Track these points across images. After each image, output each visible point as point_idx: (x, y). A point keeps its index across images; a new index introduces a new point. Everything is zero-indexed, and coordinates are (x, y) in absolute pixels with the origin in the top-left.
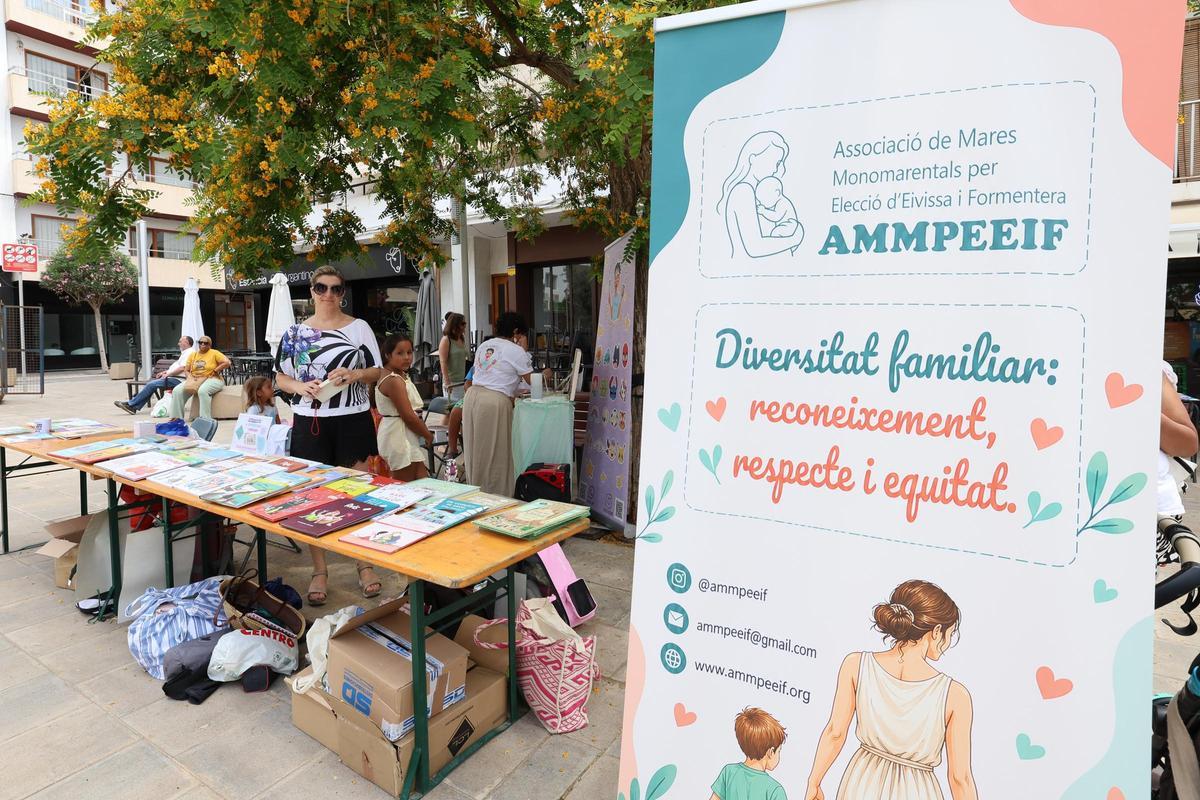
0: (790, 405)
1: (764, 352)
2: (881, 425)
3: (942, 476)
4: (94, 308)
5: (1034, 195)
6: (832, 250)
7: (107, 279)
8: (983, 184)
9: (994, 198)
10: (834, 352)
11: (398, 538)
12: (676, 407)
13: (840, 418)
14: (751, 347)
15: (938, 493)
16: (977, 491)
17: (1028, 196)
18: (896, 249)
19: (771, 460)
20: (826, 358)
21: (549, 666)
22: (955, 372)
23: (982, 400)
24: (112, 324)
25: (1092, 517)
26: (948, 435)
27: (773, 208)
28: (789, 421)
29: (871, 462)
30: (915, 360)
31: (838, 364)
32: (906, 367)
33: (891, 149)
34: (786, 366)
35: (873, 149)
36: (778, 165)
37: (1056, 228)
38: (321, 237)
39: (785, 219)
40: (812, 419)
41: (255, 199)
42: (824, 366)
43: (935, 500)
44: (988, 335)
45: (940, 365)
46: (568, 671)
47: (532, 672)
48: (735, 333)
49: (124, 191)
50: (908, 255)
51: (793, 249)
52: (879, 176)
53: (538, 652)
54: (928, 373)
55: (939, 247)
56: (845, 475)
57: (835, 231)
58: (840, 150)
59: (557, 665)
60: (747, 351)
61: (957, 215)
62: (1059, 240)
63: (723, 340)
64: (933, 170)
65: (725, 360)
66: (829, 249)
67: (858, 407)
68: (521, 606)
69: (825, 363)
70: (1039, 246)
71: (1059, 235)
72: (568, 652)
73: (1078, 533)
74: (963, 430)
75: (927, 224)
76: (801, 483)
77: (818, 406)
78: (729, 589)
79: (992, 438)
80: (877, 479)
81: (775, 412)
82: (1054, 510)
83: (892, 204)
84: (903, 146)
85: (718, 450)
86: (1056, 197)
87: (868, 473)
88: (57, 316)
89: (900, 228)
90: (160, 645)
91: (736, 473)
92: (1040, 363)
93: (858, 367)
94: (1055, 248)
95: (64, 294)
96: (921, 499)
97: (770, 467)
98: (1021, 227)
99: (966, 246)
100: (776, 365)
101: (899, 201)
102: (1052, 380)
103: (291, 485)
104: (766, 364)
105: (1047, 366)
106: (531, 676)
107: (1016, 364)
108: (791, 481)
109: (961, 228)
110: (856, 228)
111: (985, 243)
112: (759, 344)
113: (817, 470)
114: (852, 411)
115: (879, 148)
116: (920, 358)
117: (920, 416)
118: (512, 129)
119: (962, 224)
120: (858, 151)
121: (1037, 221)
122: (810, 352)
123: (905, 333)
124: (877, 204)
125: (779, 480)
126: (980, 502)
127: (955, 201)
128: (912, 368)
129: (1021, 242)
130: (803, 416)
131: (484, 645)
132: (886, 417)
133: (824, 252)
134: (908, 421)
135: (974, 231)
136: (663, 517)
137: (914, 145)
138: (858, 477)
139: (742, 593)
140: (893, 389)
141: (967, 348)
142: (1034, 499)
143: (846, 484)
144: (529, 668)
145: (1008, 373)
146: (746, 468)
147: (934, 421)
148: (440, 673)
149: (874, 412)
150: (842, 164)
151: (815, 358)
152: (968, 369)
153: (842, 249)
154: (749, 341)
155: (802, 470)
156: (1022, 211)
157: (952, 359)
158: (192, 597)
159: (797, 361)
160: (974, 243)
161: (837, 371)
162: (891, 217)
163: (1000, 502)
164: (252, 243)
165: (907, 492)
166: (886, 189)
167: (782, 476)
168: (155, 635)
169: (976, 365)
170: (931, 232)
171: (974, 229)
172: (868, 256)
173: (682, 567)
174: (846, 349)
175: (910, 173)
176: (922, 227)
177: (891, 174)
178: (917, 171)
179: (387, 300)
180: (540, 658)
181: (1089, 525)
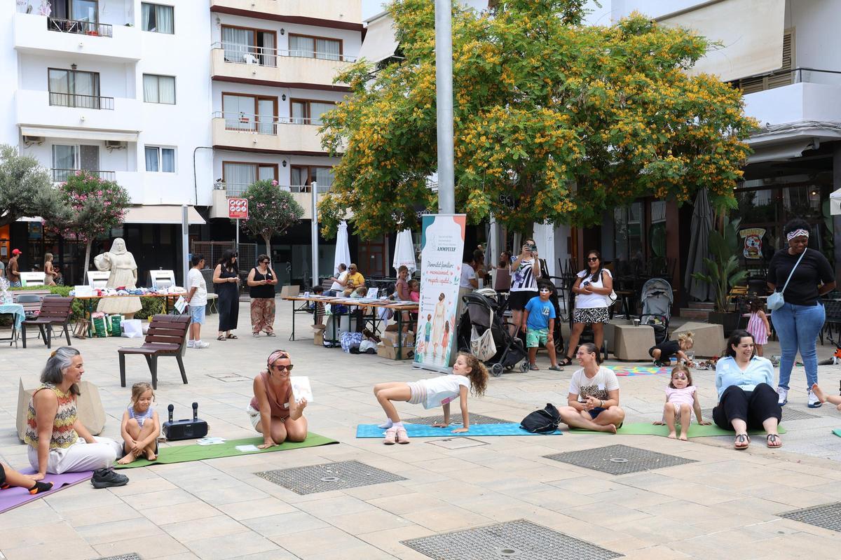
4: (265, 239)
6: (438, 251)
39: (434, 246)
51: (435, 250)
58: (439, 236)
95: (246, 229)
101: (443, 244)
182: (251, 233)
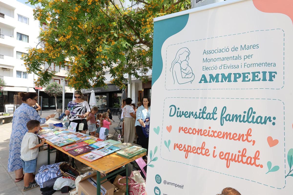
0: (190, 128)
1: (183, 112)
2: (218, 136)
3: (238, 154)
4: (55, 97)
5: (265, 64)
6: (203, 82)
7: (58, 91)
8: (248, 61)
9: (252, 65)
10: (204, 112)
11: (95, 157)
12: (158, 127)
13: (205, 133)
14: (179, 111)
15: (236, 159)
16: (249, 159)
17: (263, 64)
18: (222, 81)
19: (185, 145)
20: (201, 114)
21: (136, 190)
22: (241, 120)
23: (250, 129)
24: (59, 100)
25: (290, 172)
26: (239, 140)
27: (186, 70)
28: (190, 133)
29: (215, 148)
30: (228, 116)
31: (205, 116)
32: (226, 118)
33: (220, 52)
34: (189, 117)
35: (214, 52)
36: (187, 57)
37: (273, 74)
38: (96, 81)
39: (189, 73)
40: (197, 133)
41: (79, 73)
42: (200, 117)
43: (236, 161)
44: (252, 108)
45: (236, 118)
46: (141, 192)
47: (132, 191)
48: (175, 106)
49: (49, 71)
50: (226, 83)
51: (191, 82)
52: (217, 59)
53: (134, 186)
54: (233, 120)
55: (235, 81)
56: (207, 151)
57: (204, 76)
58: (205, 52)
59: (138, 190)
60: (178, 112)
61: (241, 71)
62: (274, 78)
63: (171, 108)
64: (233, 58)
65: (172, 114)
66: (202, 81)
67: (211, 130)
68: (132, 173)
69: (201, 116)
70: (268, 80)
71: (274, 76)
72: (141, 187)
73: (286, 177)
74: (244, 139)
75: (231, 74)
76: (194, 153)
77: (199, 129)
78: (172, 184)
79: (254, 142)
80: (217, 153)
81: (186, 131)
82: (276, 168)
83: (220, 68)
84: (223, 50)
85: (169, 141)
86: (272, 64)
87: (214, 151)
88: (48, 99)
89: (223, 75)
90: (43, 180)
91: (174, 149)
92: (270, 118)
93: (211, 118)
94: (273, 81)
95: (49, 94)
96: (231, 161)
97: (184, 147)
98: (261, 74)
99: (244, 80)
100: (187, 116)
101: (223, 67)
102: (274, 124)
103: (76, 141)
104: (183, 116)
105: (272, 119)
106: (132, 193)
107: (261, 118)
108: (191, 152)
109: (242, 75)
110: (209, 75)
111: (250, 79)
112: (181, 110)
113: (199, 149)
114: (209, 131)
115: (216, 51)
116: (230, 115)
117: (230, 134)
118: (140, 58)
119: (242, 73)
120: (210, 52)
121: (267, 72)
122: (196, 112)
123: (225, 107)
124: (216, 68)
125: (187, 151)
126: (250, 163)
127: (240, 67)
128: (227, 119)
129: (262, 79)
130: (194, 132)
131: (120, 184)
132: (220, 134)
133: (200, 82)
134: (226, 135)
135: (246, 76)
136: (155, 160)
137: (227, 50)
138: (211, 152)
139: (176, 185)
140: (222, 125)
141: (245, 112)
142: (269, 164)
143: (207, 154)
144: (132, 190)
145: (259, 121)
146: (177, 147)
147: (235, 135)
148: (106, 193)
149: (216, 132)
150: (205, 56)
151: (198, 114)
152: (245, 119)
153: (206, 81)
154: (179, 109)
155: (194, 149)
156: (261, 69)
157: (240, 116)
158: (53, 167)
159: (193, 115)
160: (246, 79)
161: (204, 119)
162: (220, 72)
163: (257, 164)
164: (78, 83)
165: (227, 158)
166: (219, 63)
167: (188, 150)
168: (42, 177)
169: (248, 118)
170: (232, 77)
171: (246, 75)
172: (214, 84)
173: (159, 176)
174: (207, 112)
175: (226, 58)
176: (230, 75)
177: (220, 59)
178: (228, 58)
179: (118, 96)
180: (134, 188)
181: (289, 175)
182: (50, 95)
